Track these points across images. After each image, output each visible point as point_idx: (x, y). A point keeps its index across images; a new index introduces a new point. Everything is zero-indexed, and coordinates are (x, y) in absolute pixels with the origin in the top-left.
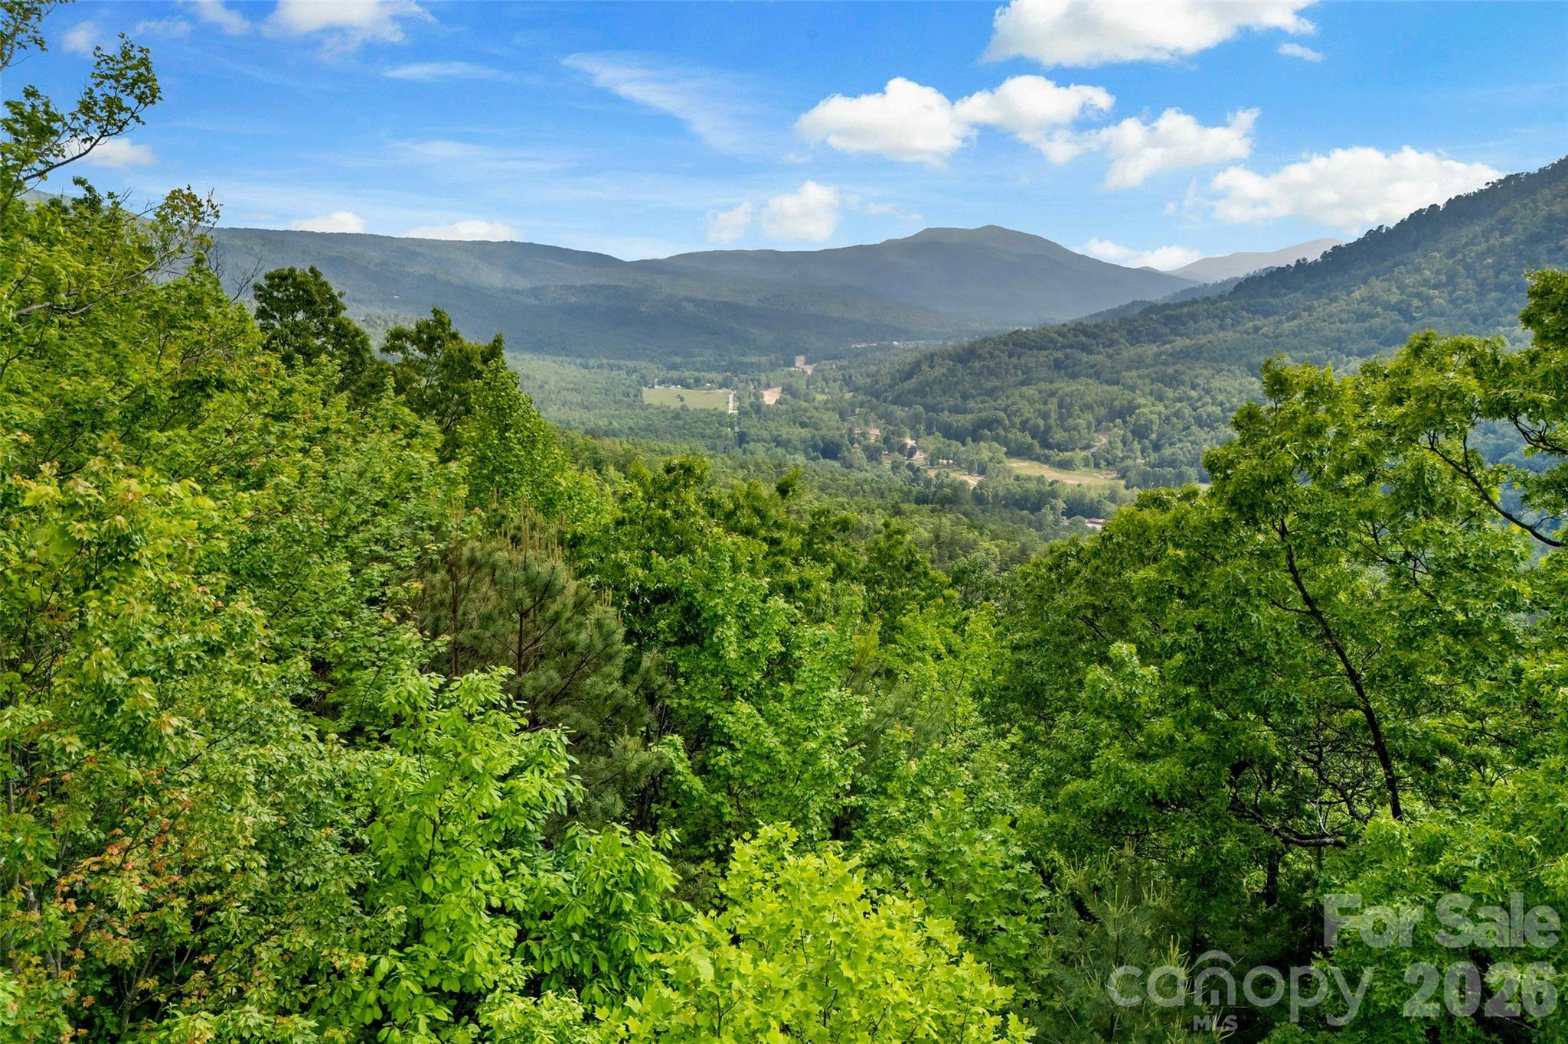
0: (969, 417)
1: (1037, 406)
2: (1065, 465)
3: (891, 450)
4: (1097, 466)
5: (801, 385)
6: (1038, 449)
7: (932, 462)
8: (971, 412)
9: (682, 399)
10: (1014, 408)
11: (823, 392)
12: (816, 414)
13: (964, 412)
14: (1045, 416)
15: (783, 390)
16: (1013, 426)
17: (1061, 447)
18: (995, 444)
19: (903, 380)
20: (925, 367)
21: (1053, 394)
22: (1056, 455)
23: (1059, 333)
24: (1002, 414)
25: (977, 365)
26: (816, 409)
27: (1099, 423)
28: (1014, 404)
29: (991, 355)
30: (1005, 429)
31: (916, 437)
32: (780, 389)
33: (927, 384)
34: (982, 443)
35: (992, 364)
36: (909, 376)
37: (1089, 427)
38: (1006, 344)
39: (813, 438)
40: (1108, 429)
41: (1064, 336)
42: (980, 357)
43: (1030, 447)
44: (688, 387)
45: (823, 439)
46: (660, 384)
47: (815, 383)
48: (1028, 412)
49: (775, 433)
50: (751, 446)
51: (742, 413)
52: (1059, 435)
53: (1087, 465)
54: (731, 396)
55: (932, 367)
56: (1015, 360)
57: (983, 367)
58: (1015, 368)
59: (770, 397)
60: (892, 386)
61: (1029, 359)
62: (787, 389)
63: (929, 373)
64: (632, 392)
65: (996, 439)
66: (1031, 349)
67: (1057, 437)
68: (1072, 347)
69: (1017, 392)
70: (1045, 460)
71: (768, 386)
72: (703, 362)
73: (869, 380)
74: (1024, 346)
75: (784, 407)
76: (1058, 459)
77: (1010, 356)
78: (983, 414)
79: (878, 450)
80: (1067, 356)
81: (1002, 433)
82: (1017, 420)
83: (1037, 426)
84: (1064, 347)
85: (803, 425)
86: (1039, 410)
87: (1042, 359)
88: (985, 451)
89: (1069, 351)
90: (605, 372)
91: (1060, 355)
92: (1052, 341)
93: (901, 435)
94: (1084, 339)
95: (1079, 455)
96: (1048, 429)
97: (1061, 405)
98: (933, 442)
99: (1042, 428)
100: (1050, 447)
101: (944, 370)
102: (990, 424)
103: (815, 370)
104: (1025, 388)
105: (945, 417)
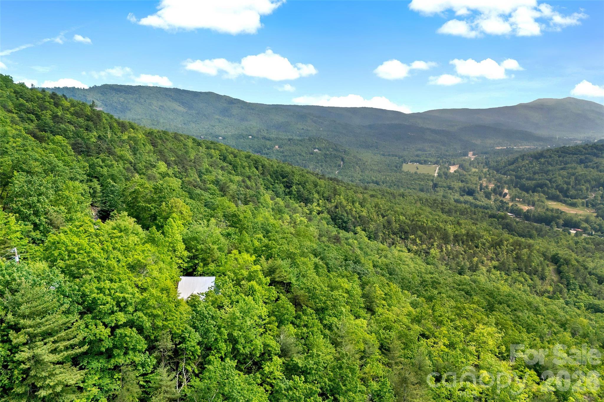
0: (534, 182)
1: (565, 179)
2: (573, 205)
3: (496, 194)
4: (587, 206)
5: (467, 165)
6: (562, 198)
7: (512, 199)
8: (536, 180)
9: (417, 169)
10: (554, 180)
11: (476, 168)
12: (469, 177)
13: (533, 180)
14: (568, 184)
15: (459, 167)
16: (552, 187)
17: (572, 197)
18: (542, 194)
19: (510, 165)
20: (520, 160)
21: (574, 174)
22: (569, 200)
23: (584, 148)
24: (548, 182)
25: (543, 160)
26: (470, 175)
27: (592, 188)
28: (555, 177)
29: (550, 157)
30: (548, 188)
31: (509, 188)
32: (458, 166)
33: (519, 167)
34: (535, 194)
35: (550, 160)
36: (512, 163)
37: (587, 189)
38: (558, 152)
39: (464, 187)
40: (596, 191)
41: (586, 149)
42: (545, 157)
43: (558, 196)
44: (421, 164)
45: (468, 188)
46: (410, 162)
47: (473, 164)
48: (560, 180)
49: (449, 184)
50: (438, 189)
51: (439, 175)
52: (572, 192)
53: (583, 205)
54: (438, 168)
55: (523, 160)
56: (561, 159)
57: (546, 161)
58: (561, 162)
59: (453, 169)
60: (504, 167)
61: (568, 158)
62: (461, 166)
63: (521, 163)
64: (399, 165)
65: (544, 192)
66: (569, 154)
67: (571, 193)
68: (589, 154)
69: (557, 173)
70: (565, 202)
71: (454, 164)
72: (430, 154)
73: (495, 164)
74: (567, 153)
75: (456, 174)
76: (570, 202)
77: (559, 157)
78: (540, 182)
79: (490, 194)
80: (586, 158)
81: (546, 189)
82: (554, 185)
83: (563, 188)
84: (585, 154)
85: (462, 181)
86: (565, 181)
87: (574, 159)
88: (536, 197)
89: (587, 156)
90: (390, 157)
91: (583, 157)
92: (580, 151)
93: (503, 188)
94: (595, 151)
95: (579, 201)
96: (568, 189)
97: (576, 179)
98: (516, 191)
99: (565, 188)
100: (568, 197)
101: (527, 162)
102: (542, 186)
103: (475, 159)
104: (562, 171)
105: (524, 181)
